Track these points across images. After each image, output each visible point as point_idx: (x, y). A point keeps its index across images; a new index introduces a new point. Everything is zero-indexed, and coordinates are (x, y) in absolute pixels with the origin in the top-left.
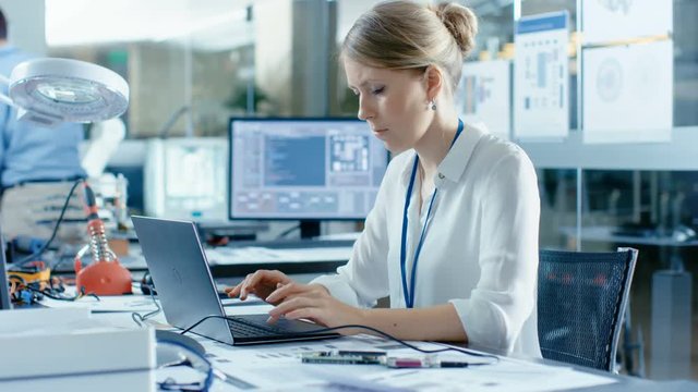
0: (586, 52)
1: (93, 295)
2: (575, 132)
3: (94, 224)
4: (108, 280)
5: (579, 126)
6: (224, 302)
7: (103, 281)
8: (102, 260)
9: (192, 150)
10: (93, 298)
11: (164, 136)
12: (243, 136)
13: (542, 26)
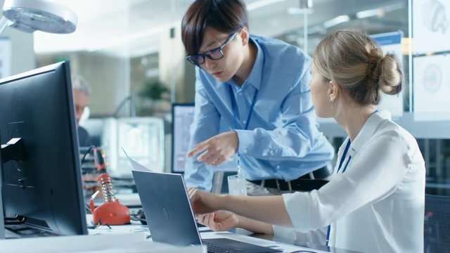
0: (415, 59)
1: (107, 225)
2: (407, 114)
3: (103, 176)
4: (115, 215)
5: (411, 109)
6: (201, 229)
7: (111, 215)
8: (110, 200)
9: (135, 125)
10: (106, 227)
11: (116, 116)
12: (181, 116)
13: (386, 42)
